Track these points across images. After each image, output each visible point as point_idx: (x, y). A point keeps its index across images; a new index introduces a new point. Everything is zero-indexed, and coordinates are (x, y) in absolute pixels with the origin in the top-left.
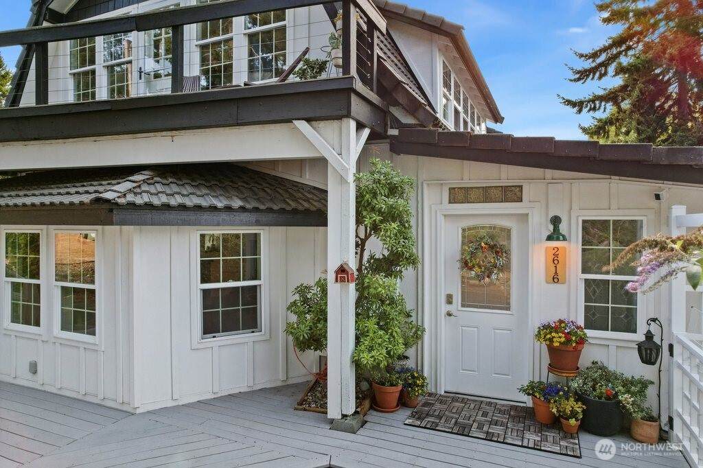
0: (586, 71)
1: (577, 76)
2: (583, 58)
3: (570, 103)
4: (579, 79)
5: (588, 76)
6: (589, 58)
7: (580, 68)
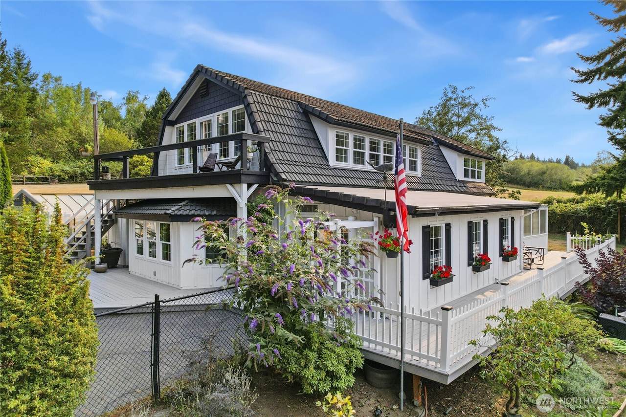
0: (591, 72)
1: (583, 77)
2: (589, 62)
3: (583, 99)
4: (586, 80)
5: (594, 76)
6: (594, 61)
7: (586, 70)
